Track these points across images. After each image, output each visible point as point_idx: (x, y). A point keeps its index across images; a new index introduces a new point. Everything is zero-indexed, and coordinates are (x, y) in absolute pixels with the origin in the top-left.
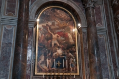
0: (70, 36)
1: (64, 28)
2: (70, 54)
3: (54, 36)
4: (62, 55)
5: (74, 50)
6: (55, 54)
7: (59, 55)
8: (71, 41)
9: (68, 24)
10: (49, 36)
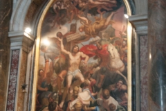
0: (113, 50)
1: (97, 32)
2: (111, 100)
3: (74, 59)
4: (91, 105)
5: (124, 87)
6: (73, 103)
7: (83, 106)
8: (117, 63)
9: (109, 19)
10: (62, 60)
